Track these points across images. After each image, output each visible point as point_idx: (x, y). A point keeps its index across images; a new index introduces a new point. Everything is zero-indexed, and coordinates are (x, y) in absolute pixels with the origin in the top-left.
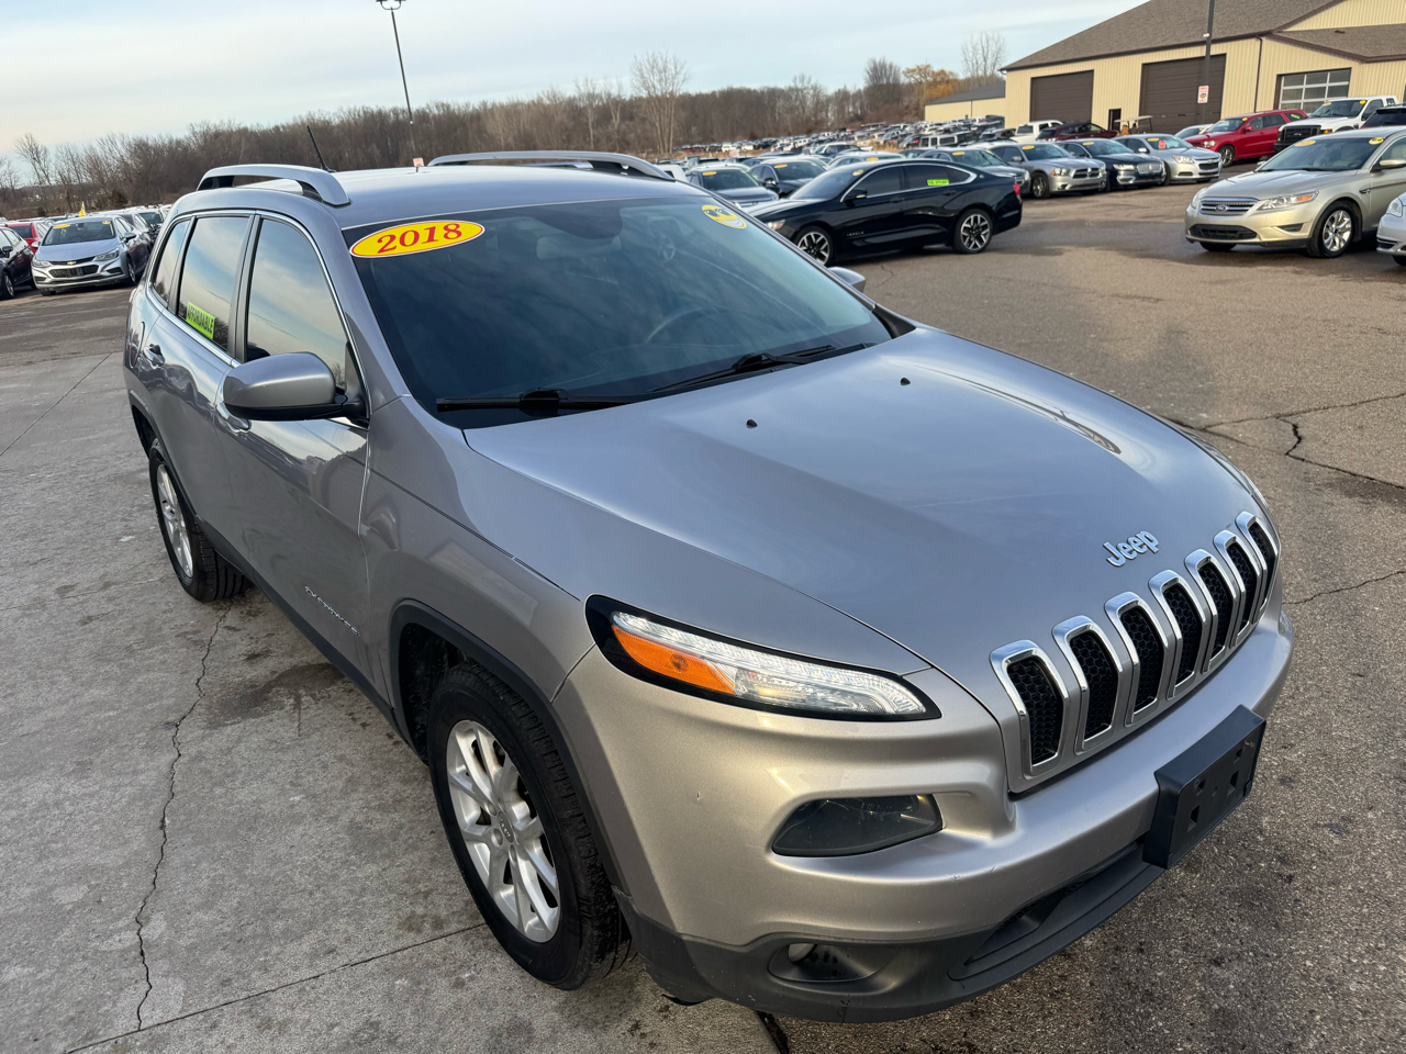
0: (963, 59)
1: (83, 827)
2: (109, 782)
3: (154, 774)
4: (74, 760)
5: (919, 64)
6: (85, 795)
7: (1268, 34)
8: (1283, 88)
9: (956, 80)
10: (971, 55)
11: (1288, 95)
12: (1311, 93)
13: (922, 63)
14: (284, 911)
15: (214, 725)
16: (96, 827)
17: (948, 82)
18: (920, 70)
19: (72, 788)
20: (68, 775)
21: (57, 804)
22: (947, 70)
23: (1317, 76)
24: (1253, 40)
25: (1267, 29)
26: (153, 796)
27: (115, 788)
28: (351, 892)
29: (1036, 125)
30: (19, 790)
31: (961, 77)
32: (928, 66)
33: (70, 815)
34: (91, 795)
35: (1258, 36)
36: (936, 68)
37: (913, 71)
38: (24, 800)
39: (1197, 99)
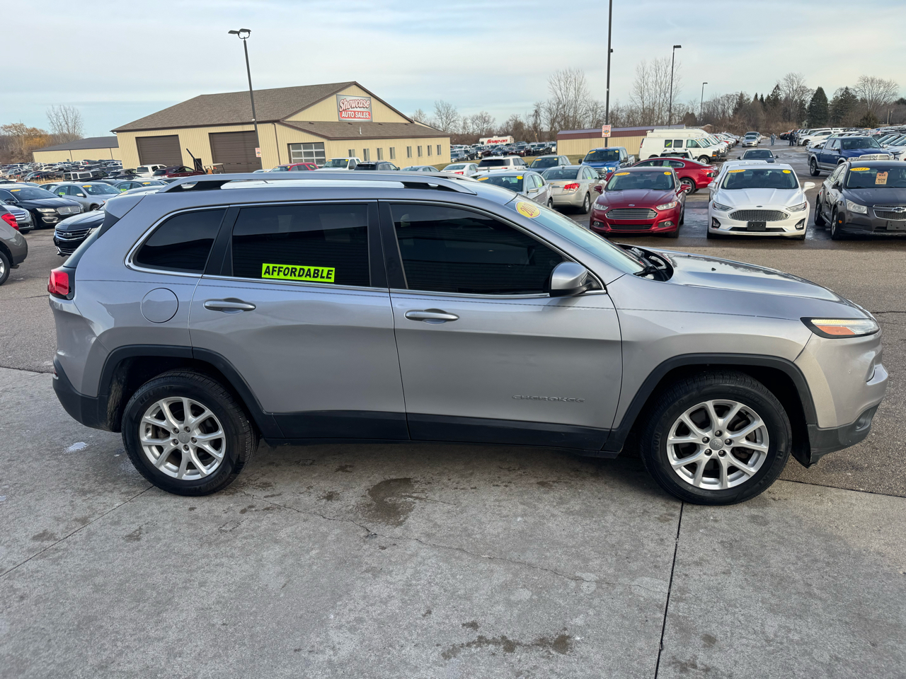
0: (50, 121)
5: (14, 123)
7: (278, 121)
8: (292, 151)
9: (46, 136)
10: (55, 119)
11: (295, 155)
12: (307, 154)
13: (16, 122)
17: (40, 136)
18: (16, 127)
22: (38, 128)
23: (307, 145)
24: (270, 124)
25: (276, 119)
29: (150, 167)
31: (50, 132)
32: (22, 125)
35: (273, 122)
36: (29, 126)
37: (10, 127)
39: (255, 155)
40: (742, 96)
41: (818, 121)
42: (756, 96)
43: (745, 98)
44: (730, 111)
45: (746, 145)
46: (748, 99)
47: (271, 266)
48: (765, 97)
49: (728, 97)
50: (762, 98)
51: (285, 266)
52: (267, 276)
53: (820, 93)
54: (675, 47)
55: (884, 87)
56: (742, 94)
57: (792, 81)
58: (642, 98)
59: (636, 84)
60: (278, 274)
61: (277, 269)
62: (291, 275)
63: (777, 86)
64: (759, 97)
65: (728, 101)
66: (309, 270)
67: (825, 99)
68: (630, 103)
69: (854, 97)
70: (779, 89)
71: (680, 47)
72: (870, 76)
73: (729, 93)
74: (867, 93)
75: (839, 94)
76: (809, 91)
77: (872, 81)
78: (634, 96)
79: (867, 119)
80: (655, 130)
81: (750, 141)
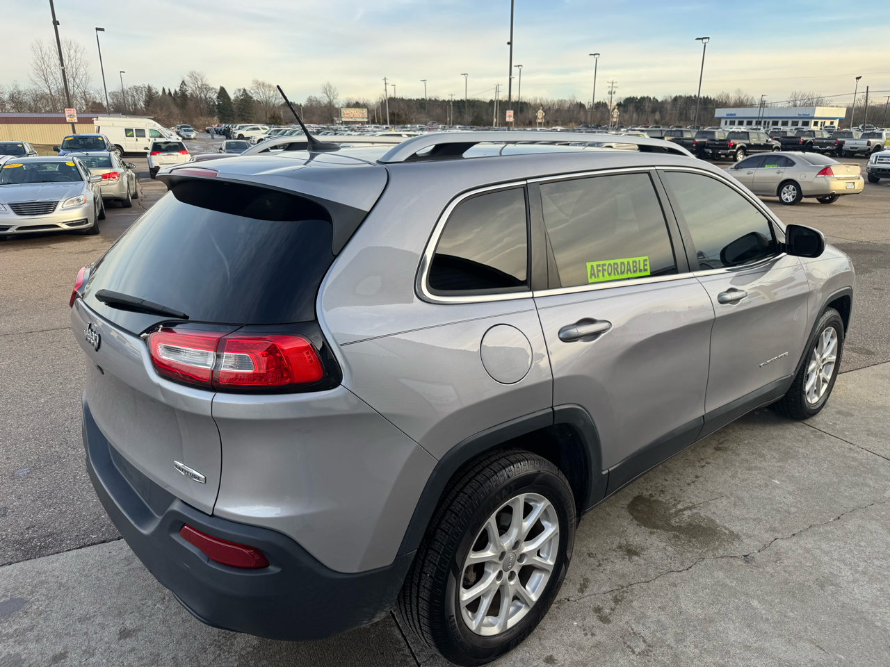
1: (868, 550)
2: (826, 559)
3: (802, 542)
4: (821, 591)
6: (846, 565)
14: (845, 464)
15: (735, 537)
16: (863, 544)
19: (846, 573)
20: (837, 585)
21: (864, 573)
26: (820, 533)
27: (826, 553)
28: (808, 463)
30: (873, 604)
33: (866, 561)
34: (843, 561)
38: (878, 593)
40: (150, 89)
41: (227, 118)
42: (164, 90)
43: (154, 91)
44: (142, 103)
45: (186, 137)
46: (157, 93)
47: (595, 264)
48: (173, 93)
49: (136, 89)
50: (170, 93)
51: (607, 262)
52: (594, 280)
53: (223, 93)
54: (97, 29)
55: (274, 91)
56: (149, 87)
57: (196, 79)
58: (46, 80)
59: (35, 65)
60: (603, 276)
61: (600, 268)
62: (615, 274)
63: (183, 82)
64: (167, 91)
65: (137, 92)
66: (628, 262)
67: (229, 98)
68: (33, 87)
69: (251, 98)
70: (185, 84)
71: (103, 30)
72: (261, 80)
73: (137, 84)
74: (262, 95)
75: (239, 94)
76: (212, 89)
77: (263, 85)
78: (36, 79)
79: (274, 118)
80: (99, 118)
81: (189, 134)
